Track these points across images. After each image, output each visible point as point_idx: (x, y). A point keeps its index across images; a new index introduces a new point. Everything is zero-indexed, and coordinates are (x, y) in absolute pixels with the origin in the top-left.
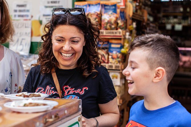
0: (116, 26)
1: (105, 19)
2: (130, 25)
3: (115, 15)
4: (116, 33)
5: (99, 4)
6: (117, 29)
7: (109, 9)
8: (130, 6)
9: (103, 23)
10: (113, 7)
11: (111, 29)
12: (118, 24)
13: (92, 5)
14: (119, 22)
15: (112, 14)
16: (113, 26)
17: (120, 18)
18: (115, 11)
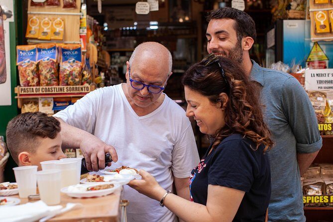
0: (81, 79)
1: (65, 69)
2: (96, 77)
3: (80, 64)
4: (82, 89)
5: (54, 48)
6: (82, 84)
7: (70, 56)
8: (93, 48)
9: (62, 75)
10: (76, 53)
11: (76, 84)
12: (83, 76)
13: (44, 50)
14: (85, 73)
15: (74, 62)
16: (77, 80)
17: (87, 68)
18: (78, 58)
